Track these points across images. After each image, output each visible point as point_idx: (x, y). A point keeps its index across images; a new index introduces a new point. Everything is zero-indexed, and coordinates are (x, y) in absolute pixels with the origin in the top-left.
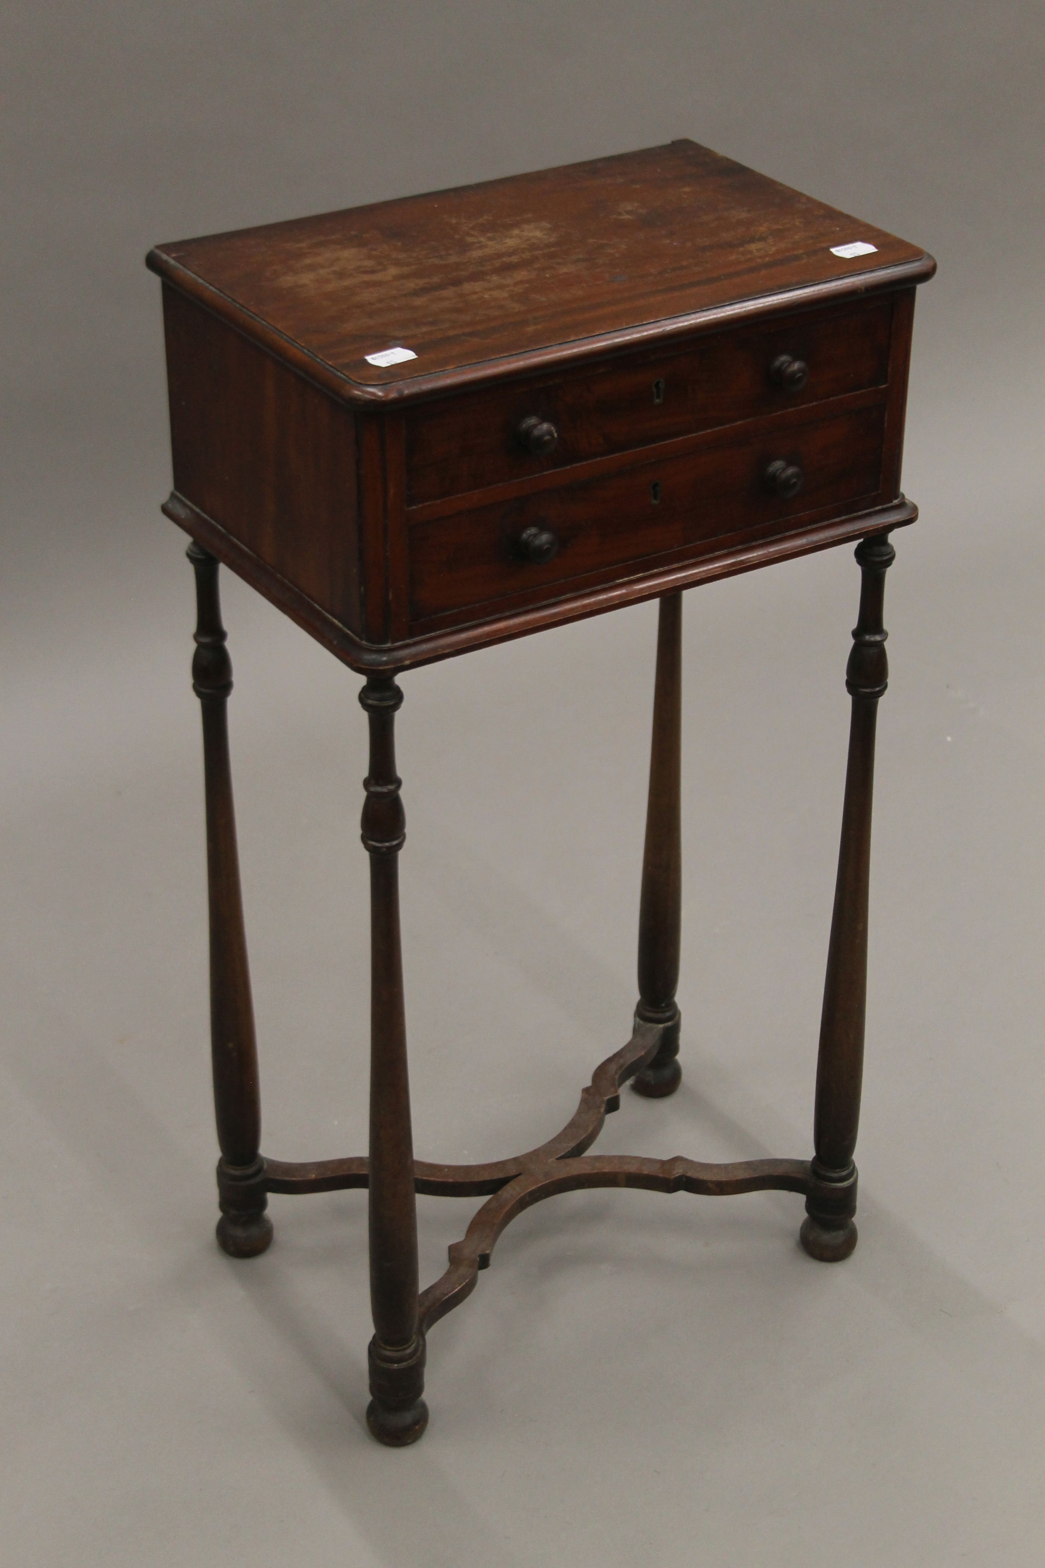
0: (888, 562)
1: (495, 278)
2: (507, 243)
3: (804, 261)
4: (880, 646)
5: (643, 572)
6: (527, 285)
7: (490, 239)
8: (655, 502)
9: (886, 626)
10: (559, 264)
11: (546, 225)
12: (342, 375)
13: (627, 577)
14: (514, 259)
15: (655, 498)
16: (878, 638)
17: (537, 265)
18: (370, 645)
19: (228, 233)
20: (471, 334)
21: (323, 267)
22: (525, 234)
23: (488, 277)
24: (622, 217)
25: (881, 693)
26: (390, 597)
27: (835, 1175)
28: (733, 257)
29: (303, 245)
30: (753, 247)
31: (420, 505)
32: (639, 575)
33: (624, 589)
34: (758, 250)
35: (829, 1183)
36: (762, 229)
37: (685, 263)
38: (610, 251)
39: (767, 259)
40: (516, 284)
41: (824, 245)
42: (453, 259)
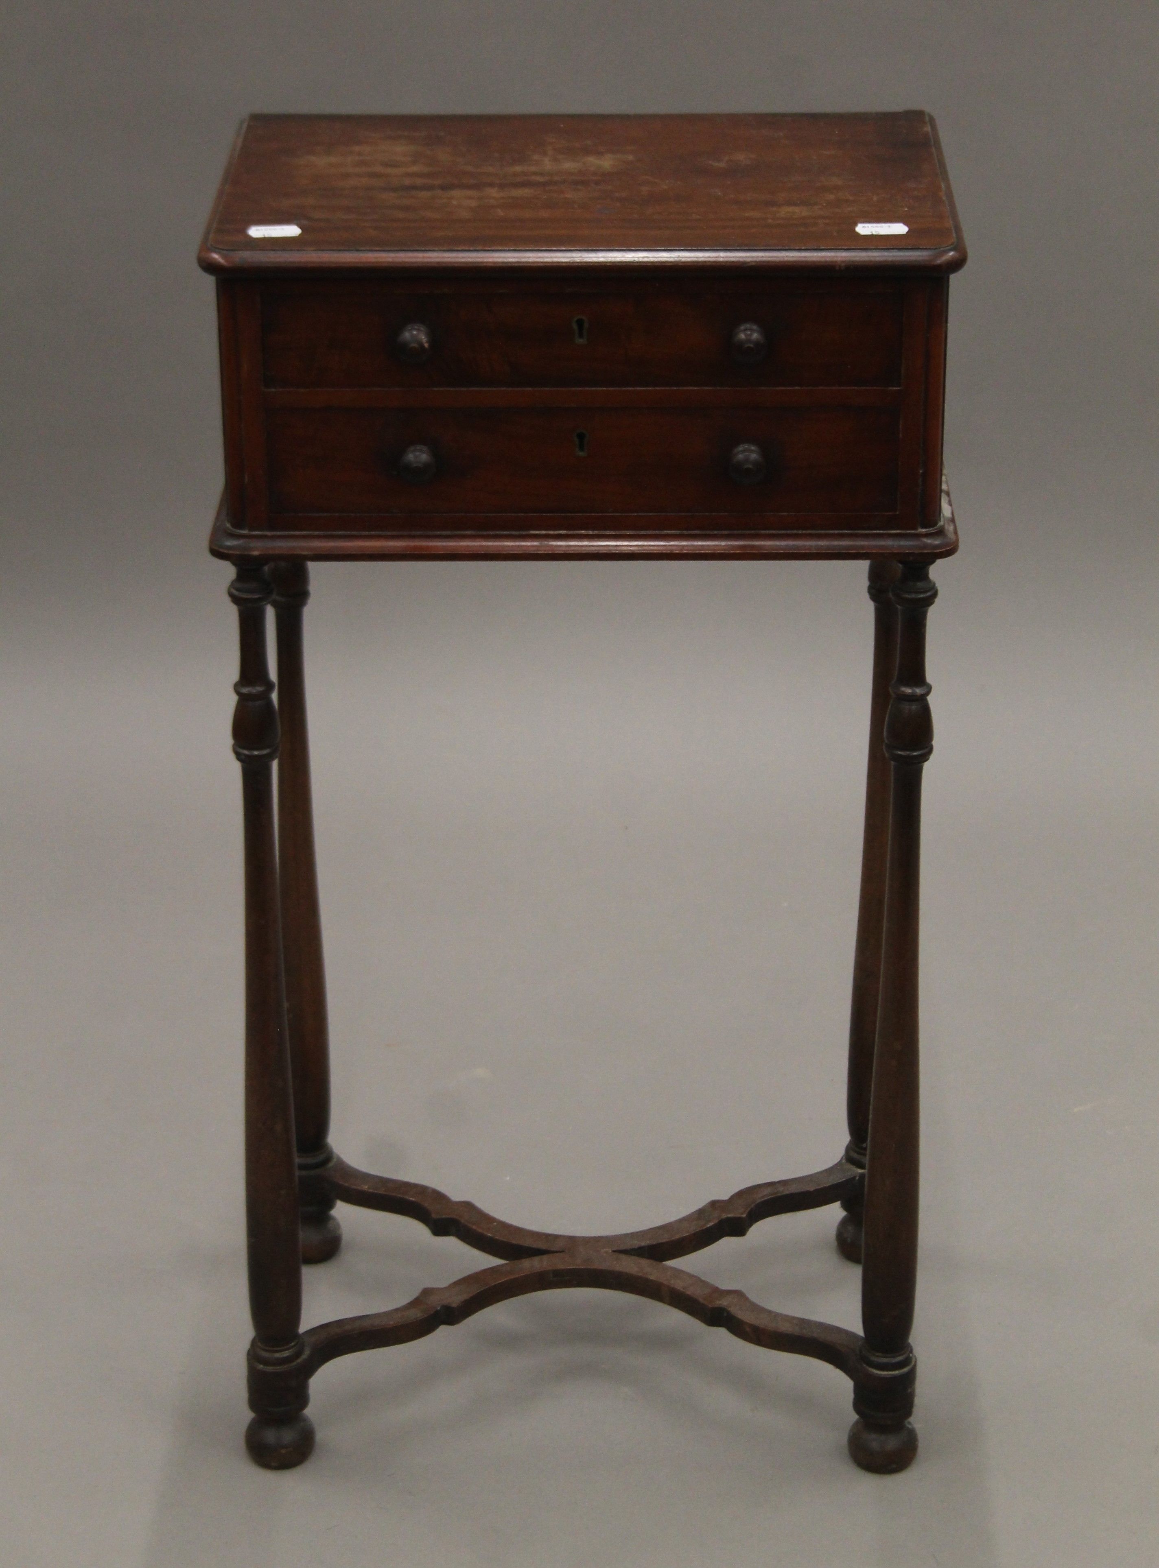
0: (930, 600)
4: (922, 703)
5: (567, 530)
8: (582, 454)
9: (930, 677)
13: (545, 530)
14: (542, 179)
15: (581, 448)
16: (919, 691)
17: (552, 187)
25: (925, 757)
27: (874, 1359)
28: (751, 214)
30: (789, 209)
31: (280, 389)
32: (560, 532)
33: (538, 541)
34: (787, 213)
35: (867, 1367)
36: (829, 196)
39: (781, 221)
42: (487, 169)
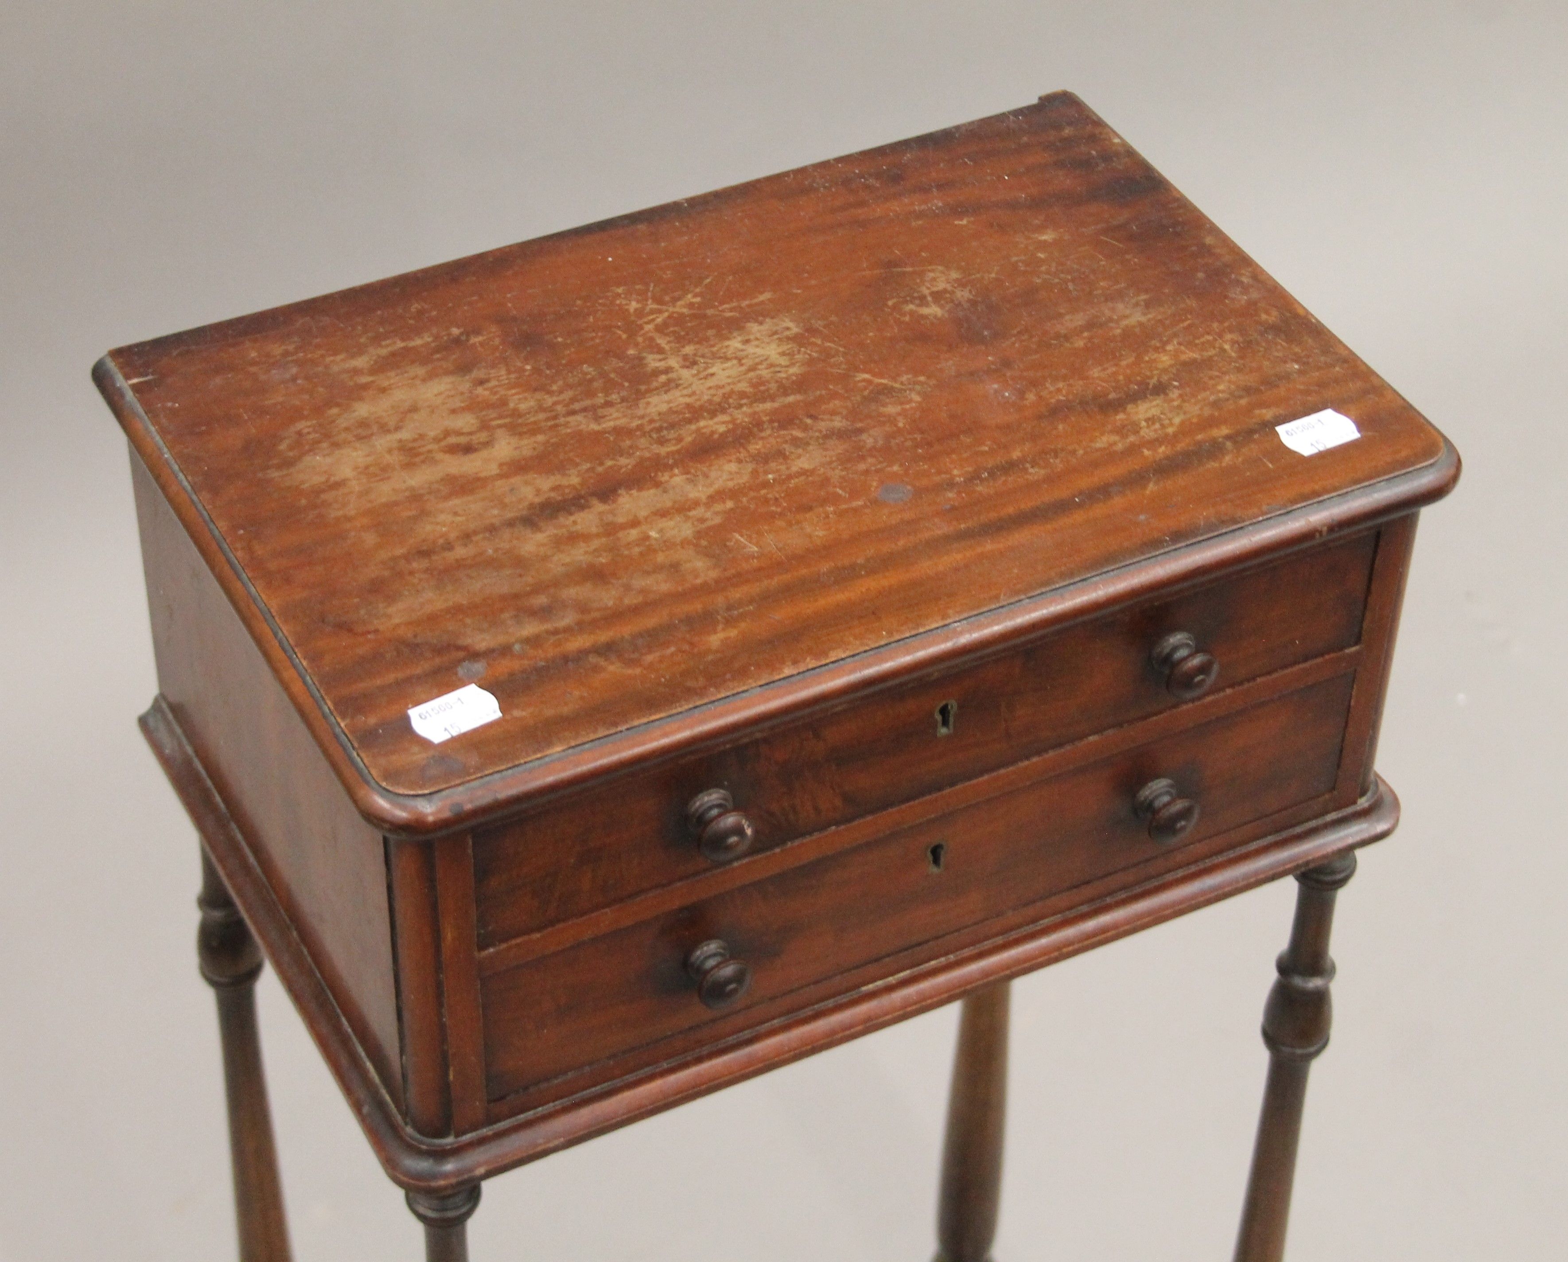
1: (677, 480)
2: (712, 375)
3: (1227, 459)
6: (730, 504)
7: (690, 362)
10: (796, 442)
11: (791, 325)
12: (359, 760)
14: (718, 425)
17: (756, 447)
18: (418, 1136)
19: (240, 320)
20: (607, 650)
21: (384, 429)
22: (751, 349)
23: (664, 477)
24: (925, 311)
26: (451, 1077)
28: (1103, 442)
29: (361, 362)
30: (1143, 410)
31: (504, 946)
34: (1151, 420)
36: (1165, 360)
37: (1016, 454)
38: (891, 409)
39: (1162, 449)
40: (713, 498)
41: (1268, 414)
42: (615, 418)
